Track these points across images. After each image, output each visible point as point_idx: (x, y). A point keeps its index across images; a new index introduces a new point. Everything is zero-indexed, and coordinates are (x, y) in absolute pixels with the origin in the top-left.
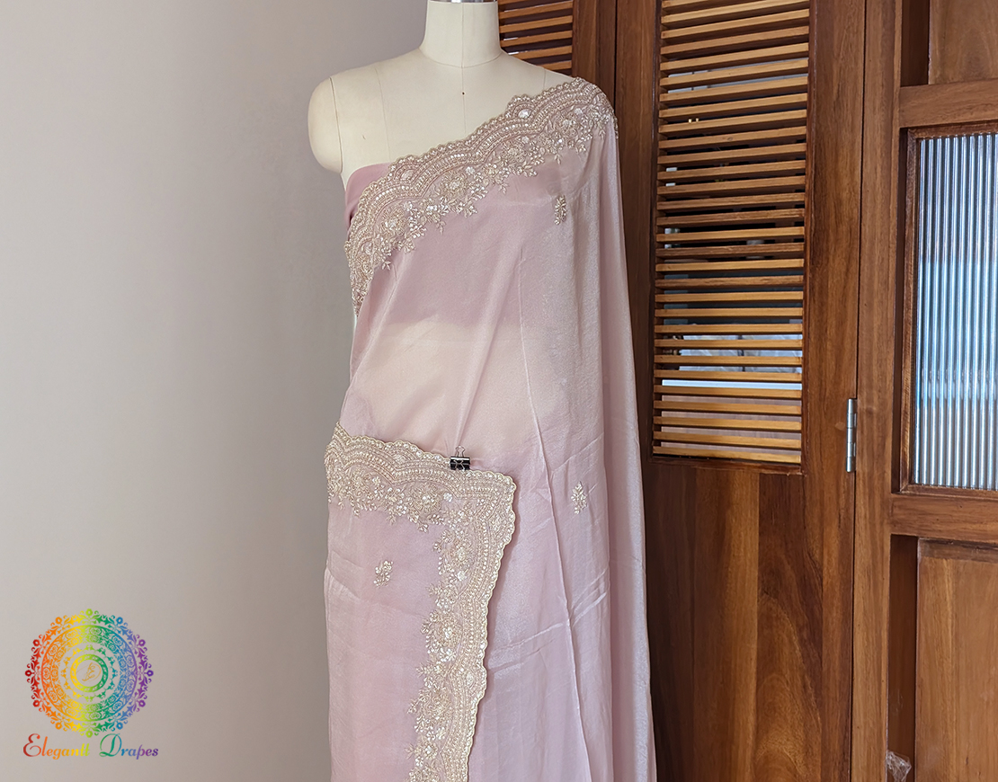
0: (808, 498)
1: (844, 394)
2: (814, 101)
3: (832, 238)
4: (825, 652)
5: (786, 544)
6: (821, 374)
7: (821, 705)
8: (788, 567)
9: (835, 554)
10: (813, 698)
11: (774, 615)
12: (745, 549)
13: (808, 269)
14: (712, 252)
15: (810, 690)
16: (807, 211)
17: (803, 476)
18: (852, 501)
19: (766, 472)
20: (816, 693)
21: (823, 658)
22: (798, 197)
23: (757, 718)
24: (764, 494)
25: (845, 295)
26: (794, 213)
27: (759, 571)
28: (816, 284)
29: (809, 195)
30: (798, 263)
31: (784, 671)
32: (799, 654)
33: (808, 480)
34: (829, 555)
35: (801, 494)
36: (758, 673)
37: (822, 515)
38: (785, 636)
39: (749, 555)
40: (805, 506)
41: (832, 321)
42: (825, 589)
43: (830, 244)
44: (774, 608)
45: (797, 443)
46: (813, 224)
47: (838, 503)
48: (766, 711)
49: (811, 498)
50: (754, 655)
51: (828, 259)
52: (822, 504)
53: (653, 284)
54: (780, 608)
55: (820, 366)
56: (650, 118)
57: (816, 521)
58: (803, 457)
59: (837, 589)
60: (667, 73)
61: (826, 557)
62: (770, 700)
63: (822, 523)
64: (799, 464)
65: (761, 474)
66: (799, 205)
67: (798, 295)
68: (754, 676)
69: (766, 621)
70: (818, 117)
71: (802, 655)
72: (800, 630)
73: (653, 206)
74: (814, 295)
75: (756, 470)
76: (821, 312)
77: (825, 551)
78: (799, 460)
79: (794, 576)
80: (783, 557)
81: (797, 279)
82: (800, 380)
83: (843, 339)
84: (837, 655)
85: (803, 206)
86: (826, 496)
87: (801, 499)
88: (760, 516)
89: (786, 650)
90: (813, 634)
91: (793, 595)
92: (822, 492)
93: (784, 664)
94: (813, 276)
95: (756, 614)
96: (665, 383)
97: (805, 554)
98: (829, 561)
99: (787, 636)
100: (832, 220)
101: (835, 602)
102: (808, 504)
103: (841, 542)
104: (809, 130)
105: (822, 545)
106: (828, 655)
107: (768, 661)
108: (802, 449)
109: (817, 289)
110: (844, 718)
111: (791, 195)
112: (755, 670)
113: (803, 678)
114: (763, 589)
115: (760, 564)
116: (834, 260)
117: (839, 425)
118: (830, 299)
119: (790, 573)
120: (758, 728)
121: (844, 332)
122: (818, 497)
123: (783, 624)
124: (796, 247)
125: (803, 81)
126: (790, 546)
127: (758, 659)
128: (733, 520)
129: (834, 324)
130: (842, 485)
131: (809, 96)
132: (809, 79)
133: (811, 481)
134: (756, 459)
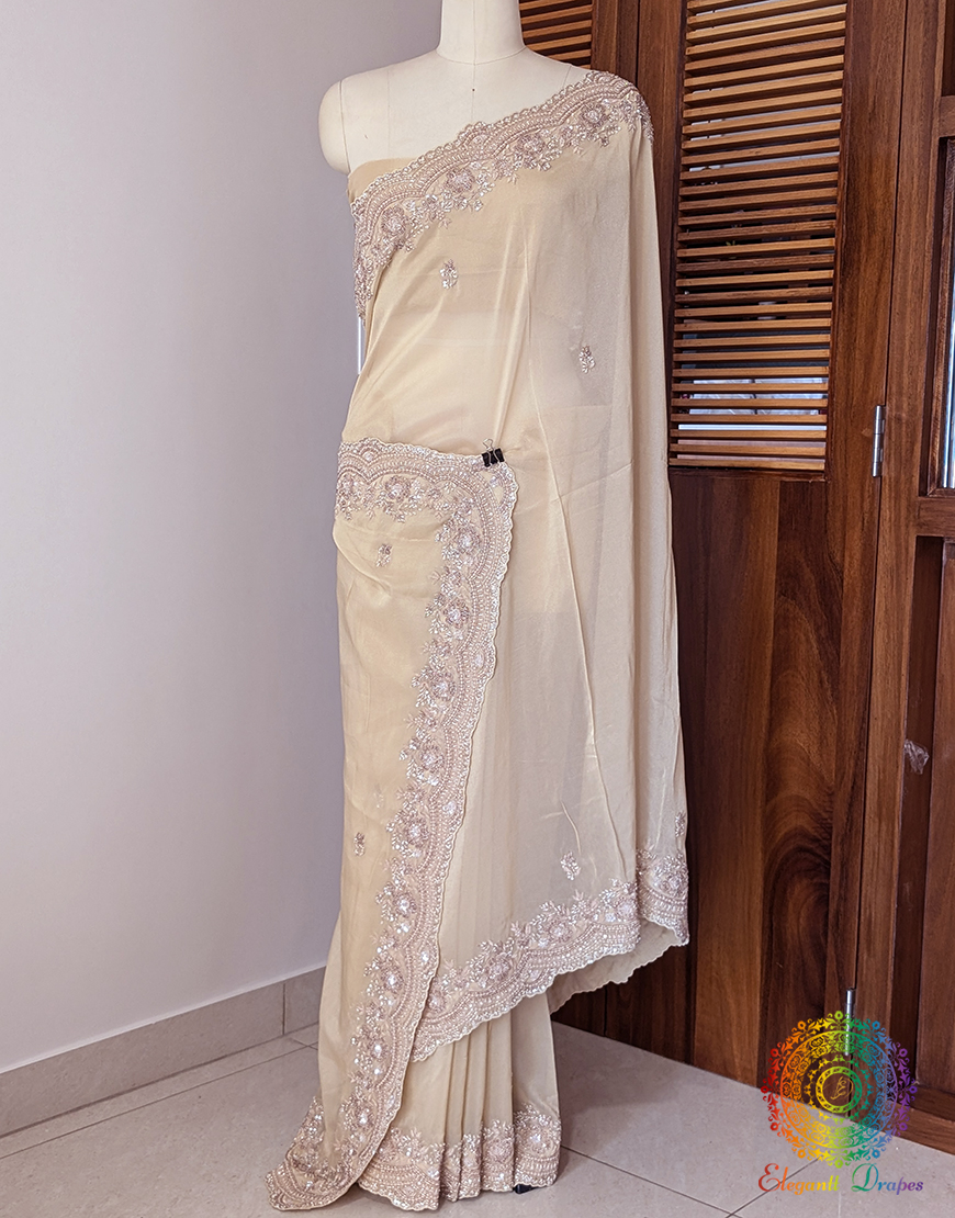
0: (830, 503)
1: (872, 402)
2: (849, 111)
3: (864, 249)
4: (843, 649)
5: (806, 548)
6: (848, 382)
7: (837, 699)
8: (807, 570)
9: (858, 556)
10: (829, 693)
11: (791, 615)
12: (763, 553)
13: (838, 280)
14: (735, 266)
15: (827, 685)
16: (839, 222)
17: (826, 482)
18: (876, 505)
19: (787, 480)
20: (832, 687)
21: (841, 655)
22: (828, 209)
23: (771, 712)
24: (785, 500)
25: (876, 304)
26: (825, 225)
27: (777, 574)
28: (846, 294)
29: (841, 207)
30: (827, 274)
31: (800, 668)
32: (817, 652)
33: (831, 487)
34: (851, 557)
35: (824, 500)
36: (772, 669)
37: (845, 518)
38: (802, 635)
39: (767, 559)
40: (827, 511)
41: (862, 332)
42: (845, 591)
43: (862, 254)
44: (791, 609)
45: (820, 449)
46: (845, 235)
47: (862, 507)
48: (779, 707)
49: (834, 503)
50: (769, 653)
51: (859, 269)
52: (845, 509)
53: (673, 299)
54: (797, 610)
55: (848, 375)
56: (672, 134)
57: (838, 524)
58: (827, 464)
59: (858, 590)
60: (692, 89)
61: (847, 560)
62: (785, 695)
63: (844, 527)
64: (822, 471)
65: (781, 482)
66: (831, 217)
67: (827, 306)
68: (768, 673)
69: (783, 621)
70: (852, 127)
71: (820, 652)
72: (817, 630)
73: (674, 221)
74: (844, 306)
75: (776, 478)
76: (851, 322)
77: (847, 554)
78: (822, 467)
79: (813, 578)
80: (803, 560)
81: (826, 290)
82: (826, 389)
83: (872, 348)
84: (856, 652)
85: (835, 218)
86: (850, 501)
87: (824, 507)
88: (780, 523)
89: (803, 648)
90: (831, 632)
91: (811, 596)
92: (846, 497)
93: (800, 660)
94: (843, 286)
95: (772, 617)
97: (826, 556)
98: (850, 563)
99: (805, 634)
100: (865, 231)
101: (856, 602)
102: (830, 509)
103: (864, 545)
104: (843, 143)
105: (844, 548)
106: (846, 652)
107: (783, 658)
108: (826, 457)
109: (847, 299)
110: (861, 710)
111: (822, 207)
112: (770, 667)
113: (820, 673)
114: (781, 592)
115: (778, 567)
116: (865, 271)
117: (866, 432)
118: (860, 309)
119: (808, 575)
120: (771, 720)
121: (874, 341)
122: (841, 502)
123: (800, 624)
124: (826, 259)
125: (837, 93)
126: (810, 549)
127: (773, 657)
128: (752, 527)
129: (864, 334)
130: (867, 488)
131: (843, 107)
132: (844, 92)
133: (834, 486)
134: (776, 467)
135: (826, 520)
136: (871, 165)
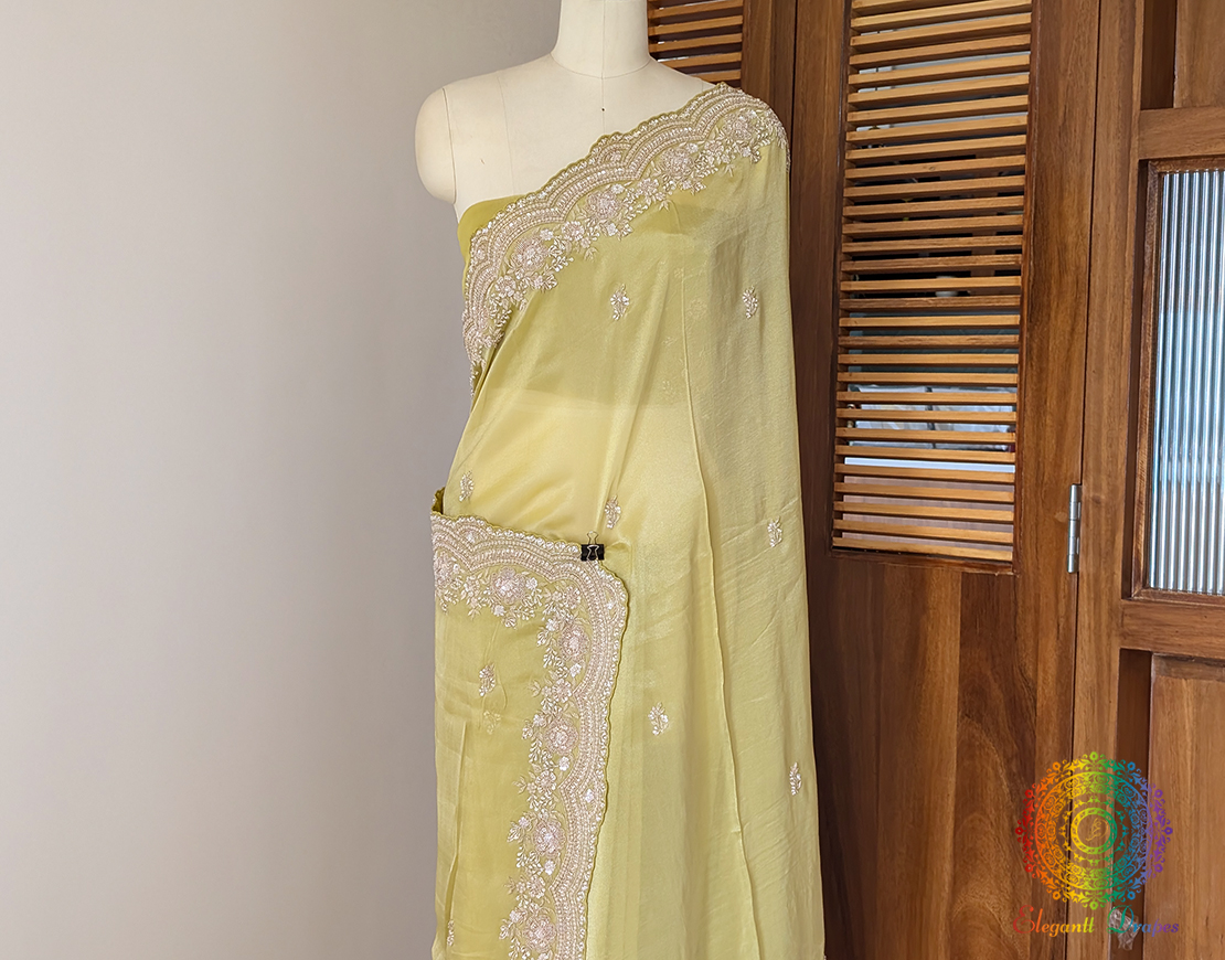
0: (1020, 604)
2: (1035, 125)
3: (1054, 291)
5: (993, 657)
8: (995, 686)
9: (1052, 671)
11: (977, 743)
12: (943, 661)
13: (1025, 327)
14: (906, 305)
16: (1025, 257)
17: (1015, 577)
18: (1073, 607)
19: (969, 571)
22: (1013, 240)
23: (955, 866)
24: (968, 597)
25: (1068, 359)
26: (1009, 259)
27: (960, 689)
28: (1035, 345)
29: (1027, 238)
30: (1013, 319)
31: (988, 811)
32: (1007, 791)
33: (1021, 582)
34: (1045, 672)
35: (1012, 598)
36: (956, 811)
37: (1037, 623)
38: (990, 769)
39: (947, 670)
40: (1016, 613)
41: (1053, 391)
42: (1039, 713)
43: (1052, 297)
44: (977, 735)
45: (1008, 537)
46: (1032, 274)
47: (1057, 609)
48: (965, 857)
49: (1024, 602)
50: (952, 791)
51: (1049, 315)
52: (1037, 611)
53: (836, 341)
54: (984, 735)
55: (1038, 445)
56: (835, 141)
57: (1029, 630)
58: (1016, 554)
59: (1053, 714)
60: (857, 87)
61: (1041, 674)
62: (970, 846)
63: (1037, 634)
64: (1010, 562)
65: (963, 573)
66: (1016, 251)
67: (1013, 359)
68: (951, 816)
69: (967, 749)
70: (1039, 144)
71: (1011, 792)
72: (1008, 762)
73: (837, 247)
74: (1032, 359)
75: (957, 568)
76: (1040, 380)
77: (1040, 667)
78: (1009, 557)
79: (1002, 696)
80: (989, 673)
81: (1012, 339)
82: (1013, 461)
83: (1066, 413)
85: (1019, 251)
86: (1043, 600)
87: (1012, 604)
88: (962, 624)
89: (991, 785)
90: (1024, 767)
91: (1000, 719)
92: (1038, 596)
93: (988, 801)
94: (1031, 336)
95: (955, 742)
96: (848, 461)
97: (1016, 670)
98: (1044, 679)
99: (993, 768)
100: (1055, 268)
101: (1051, 728)
102: (1020, 611)
103: (1060, 657)
104: (1029, 160)
105: (1037, 660)
107: (969, 798)
108: (1014, 544)
109: (1035, 351)
111: (1006, 237)
112: (952, 809)
113: (1011, 819)
114: (963, 712)
115: (961, 680)
116: (1056, 317)
117: (1060, 516)
118: (1050, 364)
119: (996, 693)
120: (955, 878)
121: (1067, 404)
122: (1033, 602)
123: (988, 754)
124: (1012, 301)
125: (1022, 100)
126: (997, 660)
127: (956, 795)
128: (930, 628)
129: (1055, 394)
130: (1062, 587)
131: (1030, 116)
132: (1030, 99)
133: (1024, 583)
134: (958, 555)
135: (1015, 624)
136: (1062, 190)
